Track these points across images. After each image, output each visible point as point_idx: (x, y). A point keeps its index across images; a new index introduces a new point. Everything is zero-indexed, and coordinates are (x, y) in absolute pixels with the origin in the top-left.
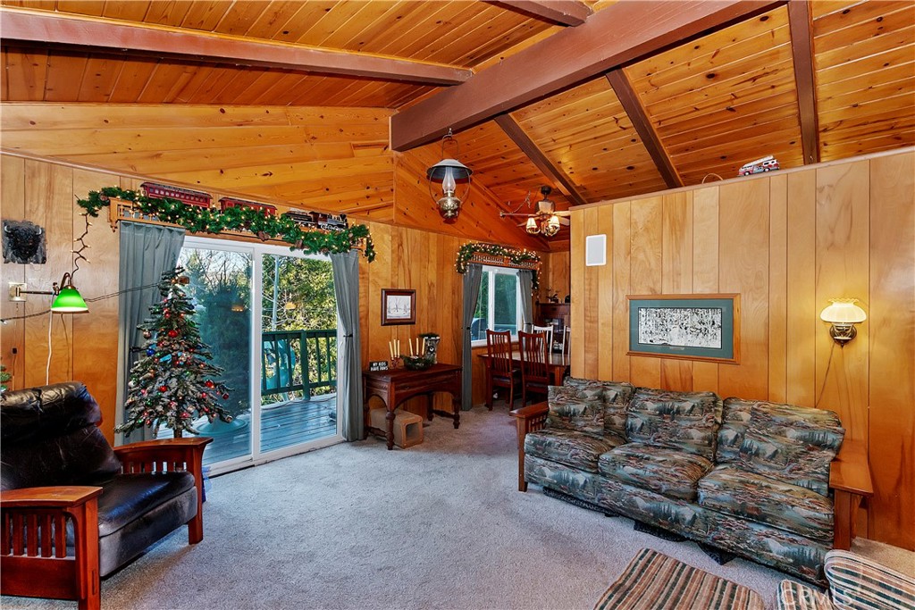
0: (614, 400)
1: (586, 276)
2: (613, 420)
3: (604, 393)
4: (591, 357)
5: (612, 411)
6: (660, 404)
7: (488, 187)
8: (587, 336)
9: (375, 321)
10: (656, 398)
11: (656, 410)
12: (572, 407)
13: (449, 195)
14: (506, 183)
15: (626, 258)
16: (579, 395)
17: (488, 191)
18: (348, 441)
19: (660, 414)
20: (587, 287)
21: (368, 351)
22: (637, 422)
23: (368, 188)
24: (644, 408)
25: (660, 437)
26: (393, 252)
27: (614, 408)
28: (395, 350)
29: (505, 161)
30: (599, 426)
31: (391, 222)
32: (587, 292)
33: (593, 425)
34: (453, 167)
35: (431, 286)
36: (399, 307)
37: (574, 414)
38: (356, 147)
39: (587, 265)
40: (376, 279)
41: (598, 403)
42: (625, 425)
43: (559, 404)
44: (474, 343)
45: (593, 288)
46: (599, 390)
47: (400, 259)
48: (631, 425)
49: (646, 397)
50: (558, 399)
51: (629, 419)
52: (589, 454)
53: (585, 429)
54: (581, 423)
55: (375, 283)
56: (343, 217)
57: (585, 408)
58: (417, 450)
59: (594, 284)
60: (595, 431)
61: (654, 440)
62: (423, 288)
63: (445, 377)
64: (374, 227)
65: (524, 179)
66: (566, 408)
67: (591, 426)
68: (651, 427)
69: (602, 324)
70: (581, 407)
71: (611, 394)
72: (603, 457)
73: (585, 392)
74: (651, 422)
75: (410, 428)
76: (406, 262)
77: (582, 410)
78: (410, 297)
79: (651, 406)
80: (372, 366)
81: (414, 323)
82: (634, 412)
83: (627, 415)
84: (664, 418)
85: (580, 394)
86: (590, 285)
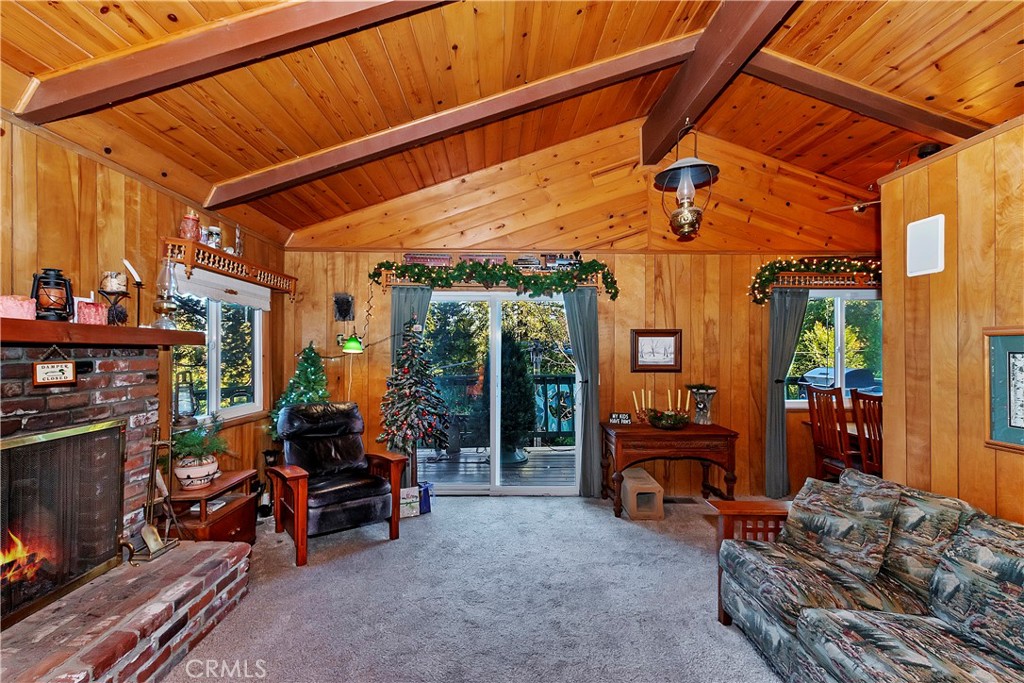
0: (916, 526)
1: (908, 296)
2: (904, 562)
3: (900, 509)
4: (918, 442)
5: (906, 546)
6: (1007, 559)
7: (822, 172)
8: (911, 403)
9: (623, 366)
10: (1004, 543)
11: (993, 568)
12: (830, 520)
13: (686, 205)
14: (846, 159)
15: (984, 254)
16: (852, 503)
17: (824, 179)
18: (580, 496)
19: (998, 580)
20: (909, 315)
21: (613, 401)
22: (949, 581)
23: (612, 217)
24: (970, 556)
25: (983, 626)
26: (647, 285)
27: (912, 542)
28: (644, 401)
29: (826, 128)
30: (867, 564)
31: (645, 251)
32: (910, 325)
33: (860, 561)
34: (691, 166)
35: (708, 324)
36: (657, 351)
37: (829, 533)
38: (594, 175)
39: (909, 275)
40: (625, 319)
41: (880, 527)
42: (929, 579)
43: (808, 509)
44: (790, 404)
45: (921, 314)
46: (887, 502)
47: (657, 293)
48: (938, 582)
49: (984, 536)
50: (809, 502)
51: (938, 571)
52: (787, 600)
53: (839, 562)
54: (835, 550)
55: (623, 323)
56: (577, 254)
57: (851, 528)
58: (647, 526)
59: (922, 308)
60: (856, 571)
61: (972, 627)
62: (695, 326)
63: (707, 443)
64: (620, 258)
65: (874, 144)
66: (819, 519)
67: (853, 560)
68: (974, 599)
69: (939, 383)
70: (843, 524)
71: (912, 514)
72: (807, 612)
73: (861, 499)
74: (974, 588)
75: (644, 497)
76: (668, 295)
77: (843, 528)
78: (673, 338)
79: (986, 557)
80: (611, 417)
81: (680, 371)
82: (950, 559)
83: (938, 562)
84: (1005, 590)
85: (855, 501)
86: (915, 310)
